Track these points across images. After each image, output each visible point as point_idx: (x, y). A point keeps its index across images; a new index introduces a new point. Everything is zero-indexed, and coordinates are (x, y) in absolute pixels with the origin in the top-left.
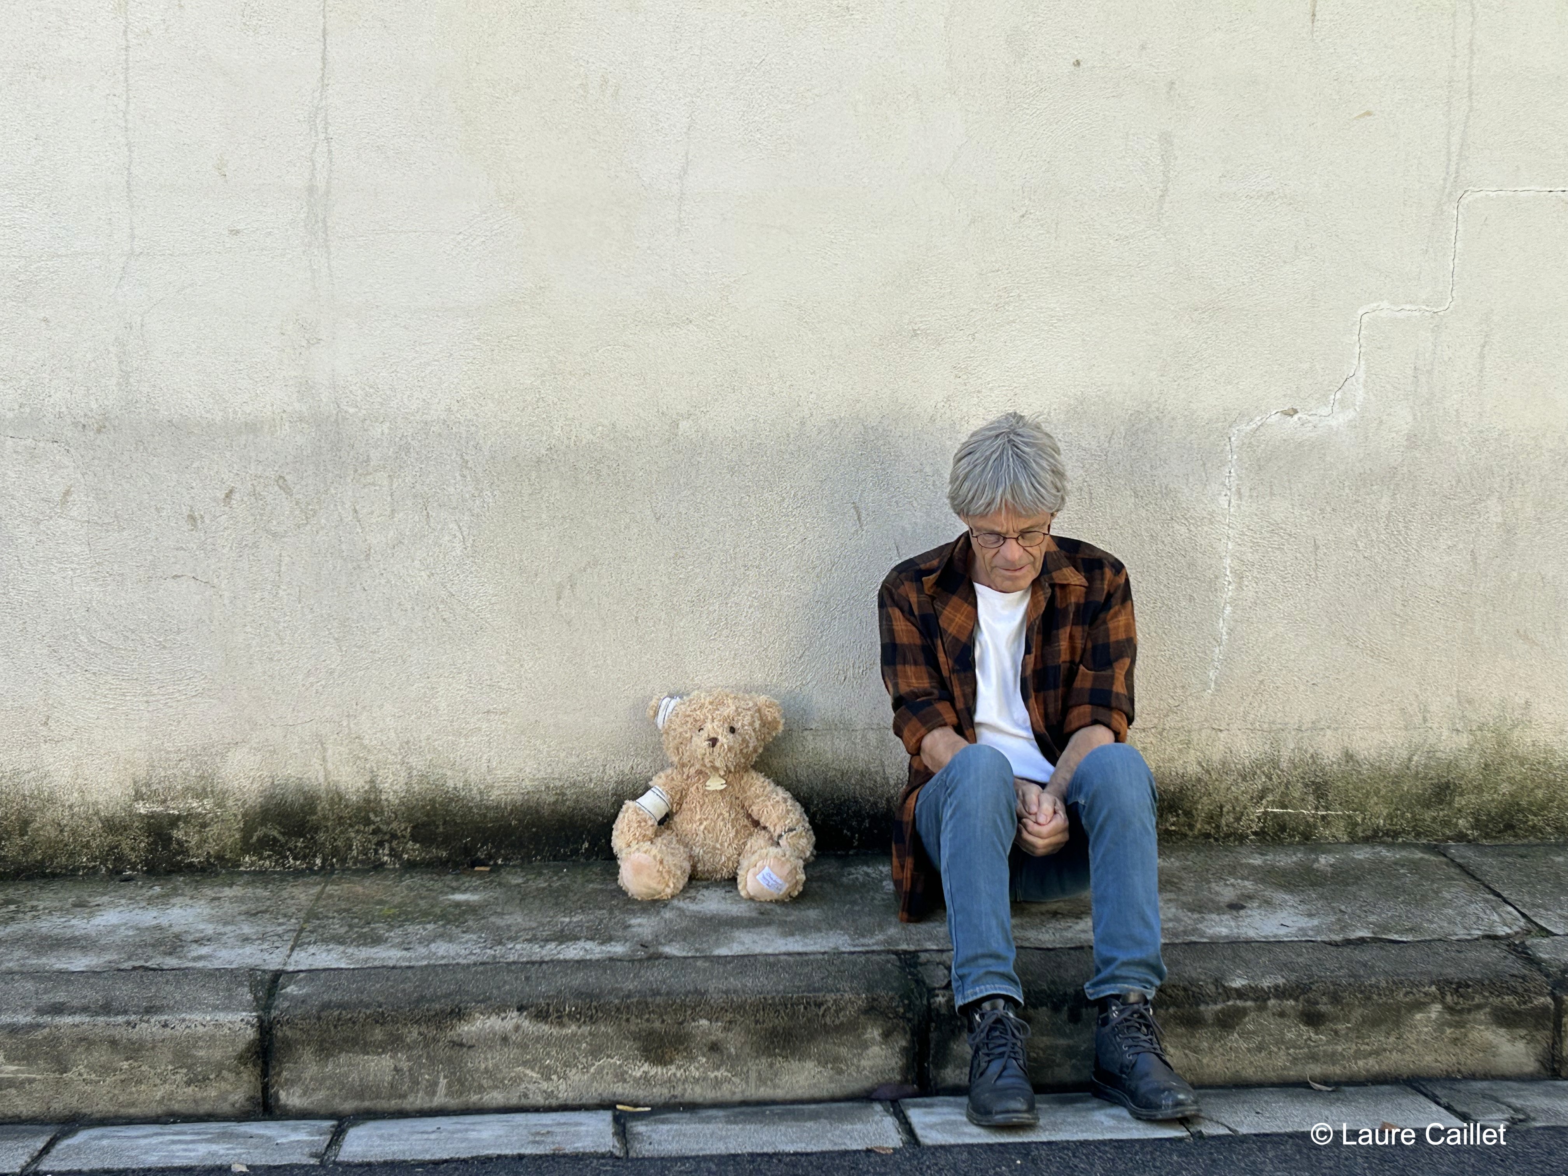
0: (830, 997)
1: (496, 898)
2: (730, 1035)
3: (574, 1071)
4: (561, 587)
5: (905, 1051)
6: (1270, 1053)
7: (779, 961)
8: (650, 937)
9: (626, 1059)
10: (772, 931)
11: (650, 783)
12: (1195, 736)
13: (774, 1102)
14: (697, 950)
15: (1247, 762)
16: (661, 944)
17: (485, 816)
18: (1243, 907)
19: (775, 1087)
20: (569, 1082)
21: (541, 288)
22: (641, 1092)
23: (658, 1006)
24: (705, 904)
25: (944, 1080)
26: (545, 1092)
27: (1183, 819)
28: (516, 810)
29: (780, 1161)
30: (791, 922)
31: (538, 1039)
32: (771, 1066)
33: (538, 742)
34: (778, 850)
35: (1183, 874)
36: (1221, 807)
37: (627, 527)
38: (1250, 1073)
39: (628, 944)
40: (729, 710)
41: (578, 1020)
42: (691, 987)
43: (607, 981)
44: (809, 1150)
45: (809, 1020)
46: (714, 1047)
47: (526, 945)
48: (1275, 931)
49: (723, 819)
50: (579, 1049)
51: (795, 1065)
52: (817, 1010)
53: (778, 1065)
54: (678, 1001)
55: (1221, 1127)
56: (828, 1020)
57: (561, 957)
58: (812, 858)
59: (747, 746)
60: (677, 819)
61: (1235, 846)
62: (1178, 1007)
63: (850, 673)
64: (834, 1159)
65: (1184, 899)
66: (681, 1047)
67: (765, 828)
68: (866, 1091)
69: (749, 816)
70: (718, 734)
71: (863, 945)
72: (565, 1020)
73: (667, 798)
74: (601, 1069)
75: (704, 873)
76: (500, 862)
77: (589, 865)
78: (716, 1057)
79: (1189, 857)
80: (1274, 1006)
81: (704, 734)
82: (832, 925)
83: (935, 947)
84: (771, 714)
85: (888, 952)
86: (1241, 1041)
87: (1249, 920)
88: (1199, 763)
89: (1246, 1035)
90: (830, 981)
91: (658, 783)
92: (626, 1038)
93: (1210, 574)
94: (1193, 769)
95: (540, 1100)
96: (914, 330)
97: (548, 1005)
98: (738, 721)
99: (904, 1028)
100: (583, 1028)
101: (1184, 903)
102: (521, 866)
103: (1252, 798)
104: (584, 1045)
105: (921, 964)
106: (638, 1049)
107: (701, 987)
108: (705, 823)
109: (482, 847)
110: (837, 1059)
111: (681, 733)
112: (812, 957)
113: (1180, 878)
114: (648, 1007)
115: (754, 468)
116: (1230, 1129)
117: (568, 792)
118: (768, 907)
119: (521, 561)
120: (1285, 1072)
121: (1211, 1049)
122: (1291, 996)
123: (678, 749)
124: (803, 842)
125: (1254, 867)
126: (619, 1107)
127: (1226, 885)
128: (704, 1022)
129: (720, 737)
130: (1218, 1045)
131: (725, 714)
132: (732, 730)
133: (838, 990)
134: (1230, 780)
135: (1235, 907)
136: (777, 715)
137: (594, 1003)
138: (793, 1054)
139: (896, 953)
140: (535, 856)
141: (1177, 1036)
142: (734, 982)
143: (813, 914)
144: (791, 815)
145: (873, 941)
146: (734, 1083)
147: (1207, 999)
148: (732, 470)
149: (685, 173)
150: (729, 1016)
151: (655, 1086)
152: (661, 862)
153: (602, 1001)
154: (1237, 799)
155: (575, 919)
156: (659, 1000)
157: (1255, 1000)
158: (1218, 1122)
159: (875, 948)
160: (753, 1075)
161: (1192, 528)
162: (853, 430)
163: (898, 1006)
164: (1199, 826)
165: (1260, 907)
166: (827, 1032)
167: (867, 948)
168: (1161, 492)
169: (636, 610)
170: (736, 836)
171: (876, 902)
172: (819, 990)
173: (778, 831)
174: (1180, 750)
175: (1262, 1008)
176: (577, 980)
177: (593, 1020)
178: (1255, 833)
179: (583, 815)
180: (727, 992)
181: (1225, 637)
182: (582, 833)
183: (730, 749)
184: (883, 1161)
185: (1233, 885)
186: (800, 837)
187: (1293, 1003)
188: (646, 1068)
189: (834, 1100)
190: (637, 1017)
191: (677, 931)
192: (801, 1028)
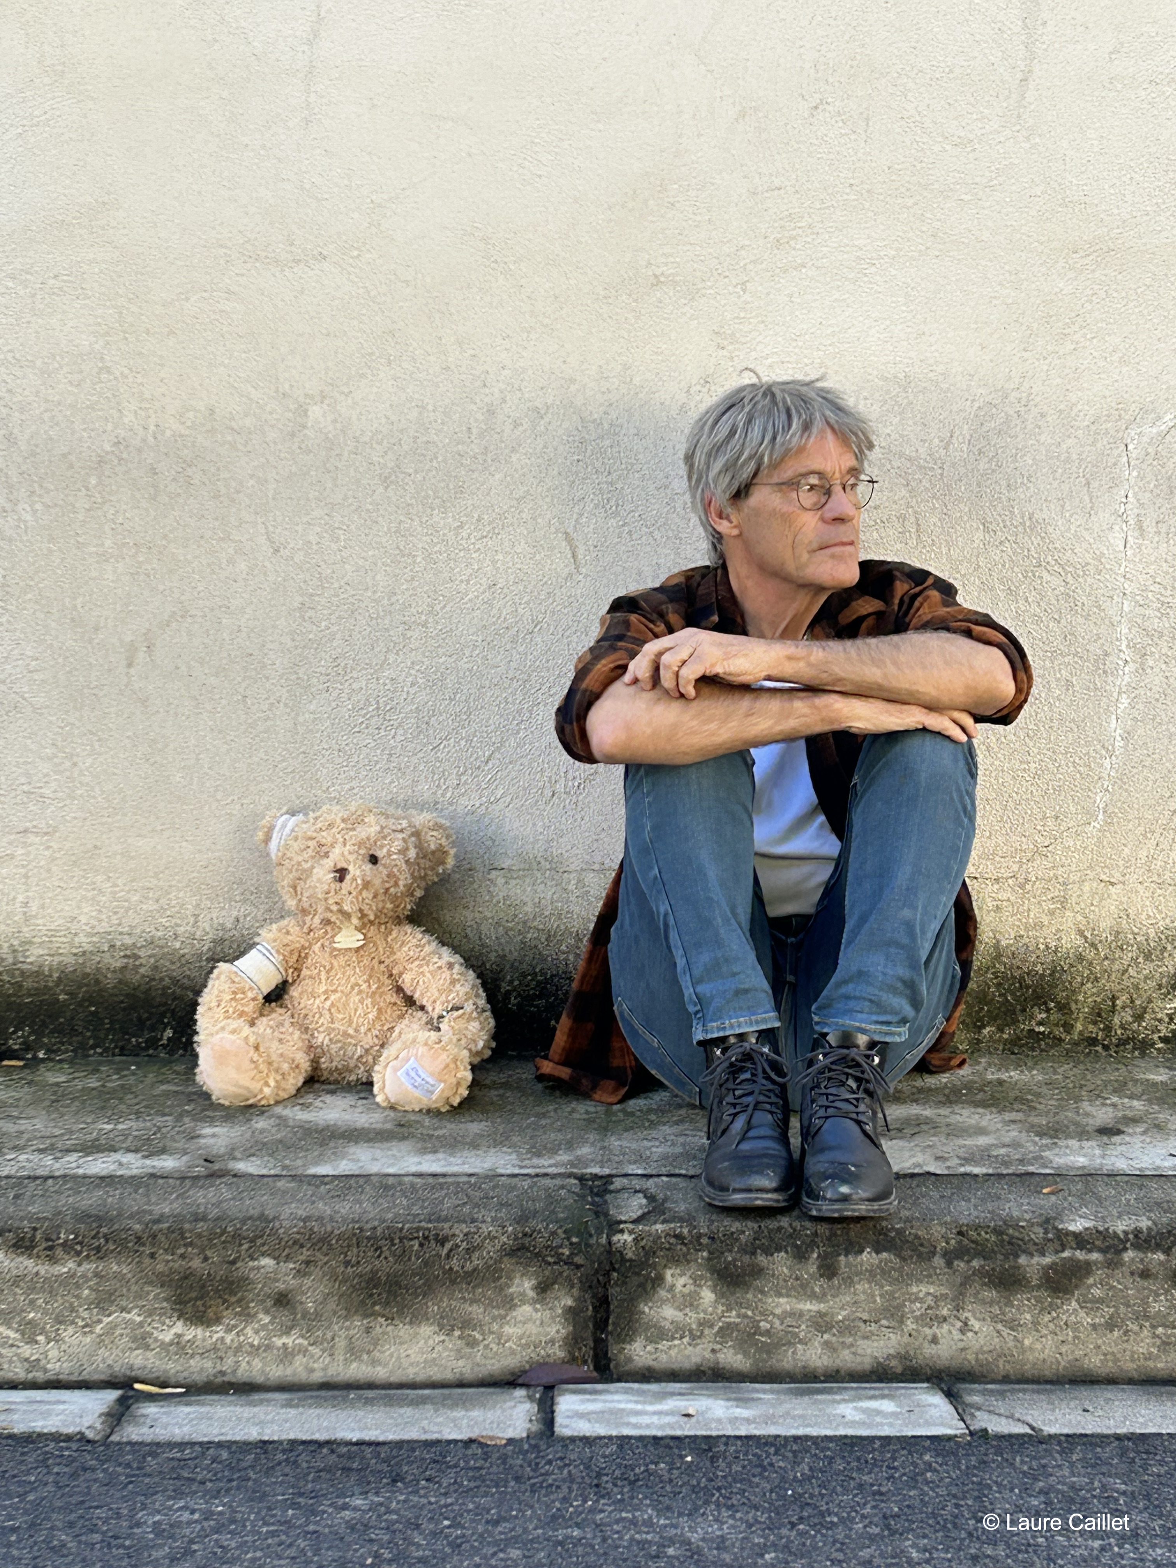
0: (460, 1230)
1: (19, 1100)
2: (307, 1282)
3: (71, 1330)
4: (132, 649)
5: (572, 1314)
6: (1126, 1333)
7: (400, 1184)
8: (222, 1150)
9: (150, 1315)
10: (406, 1146)
11: (257, 939)
12: (1073, 892)
13: (371, 1386)
14: (284, 1167)
15: (1152, 933)
16: (234, 1159)
17: (19, 985)
18: (1119, 1132)
19: (374, 1362)
20: (63, 1347)
21: (104, 203)
22: (171, 1365)
23: (200, 1236)
24: (321, 1113)
25: (630, 1360)
26: (26, 1360)
27: (1055, 1016)
28: (65, 978)
29: (333, 1451)
30: (438, 1137)
31: (17, 1281)
32: (368, 1330)
33: (99, 878)
34: (433, 1035)
35: (1044, 1090)
36: (1114, 998)
37: (231, 561)
38: (1094, 1362)
39: (185, 1158)
40: (370, 829)
41: (78, 1253)
42: (254, 1212)
43: (135, 1202)
44: (381, 1439)
45: (426, 1263)
46: (283, 1300)
47: (36, 1157)
48: (1158, 1162)
49: (360, 992)
50: (78, 1297)
51: (404, 1330)
52: (439, 1248)
53: (378, 1330)
54: (229, 1229)
55: (1020, 1424)
56: (455, 1263)
57: (81, 1171)
58: (488, 1053)
59: (396, 884)
60: (294, 992)
61: (1133, 1058)
62: (985, 1258)
63: (560, 787)
64: (413, 1450)
65: (1036, 1120)
66: (233, 1299)
67: (422, 1008)
68: (513, 1374)
69: (399, 989)
70: (348, 862)
71: (534, 1167)
72: (59, 1252)
73: (277, 959)
74: (112, 1327)
75: (331, 1072)
76: (41, 1055)
77: (171, 1062)
78: (284, 1316)
79: (1060, 1070)
80: (1133, 1260)
81: (329, 863)
82: (498, 1141)
83: (640, 1172)
84: (433, 840)
85: (570, 1175)
86: (1082, 1314)
87: (1123, 1148)
88: (1081, 933)
89: (1091, 1304)
90: (466, 1209)
91: (268, 936)
92: (151, 1283)
93: (1095, 649)
94: (1070, 942)
95: (19, 1372)
96: (656, 276)
97: (35, 1229)
98: (382, 847)
99: (569, 1279)
100: (86, 1266)
101: (1033, 1126)
102: (71, 1062)
103: (1160, 986)
104: (86, 1292)
105: (611, 1192)
106: (166, 1300)
107: (270, 1213)
108: (333, 997)
109: (14, 1032)
110: (467, 1324)
111: (299, 863)
112: (450, 1180)
113: (1038, 1095)
114: (184, 1238)
115: (419, 477)
116: (1033, 1428)
117: (142, 953)
118: (413, 1118)
119: (75, 608)
120: (1151, 1364)
121: (1036, 1323)
122: (1158, 1247)
123: (295, 888)
124: (474, 1026)
125: (1155, 1084)
126: (137, 1386)
127: (1104, 1105)
128: (267, 1262)
129: (351, 868)
130: (1047, 1318)
131: (363, 835)
132: (374, 860)
133: (473, 1221)
134: (1127, 957)
135: (1107, 1132)
136: (443, 841)
137: (104, 1230)
138: (400, 1313)
139: (581, 1179)
140: (93, 1047)
141: (983, 1302)
142: (323, 1208)
143: (475, 1127)
144: (458, 986)
145: (552, 1161)
146: (312, 1356)
147: (1032, 1248)
148: (386, 481)
149: (315, 36)
150: (305, 1254)
151: (192, 1356)
152: (257, 1048)
153: (116, 1227)
154: (1136, 987)
155: (120, 1127)
156: (201, 1227)
157: (1103, 1251)
158: (1019, 1420)
159: (550, 1170)
160: (341, 1343)
161: (1070, 579)
162: (566, 424)
163: (561, 1246)
164: (1079, 1027)
165: (1144, 1133)
166: (453, 1282)
167: (538, 1171)
168: (1023, 524)
169: (244, 685)
170: (378, 1018)
171: (576, 1116)
172: (446, 1220)
173: (439, 1010)
174: (1052, 913)
175: (1112, 1264)
176: (90, 1201)
177: (99, 1253)
178: (1164, 1040)
179: (165, 988)
180: (305, 1220)
181: (1119, 743)
182: (163, 1015)
183: (366, 885)
184: (486, 1453)
185: (1114, 1105)
186: (470, 1019)
187: (1161, 1256)
188: (179, 1327)
189: (461, 1384)
190: (166, 1250)
191: (265, 1144)
192: (414, 1275)
